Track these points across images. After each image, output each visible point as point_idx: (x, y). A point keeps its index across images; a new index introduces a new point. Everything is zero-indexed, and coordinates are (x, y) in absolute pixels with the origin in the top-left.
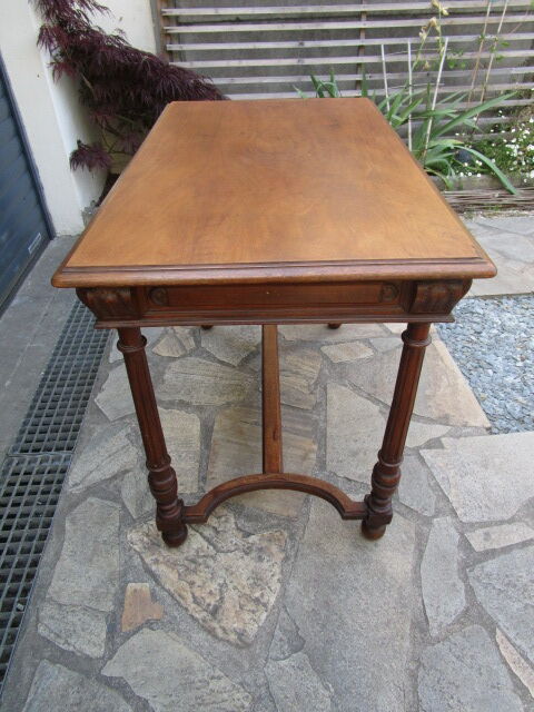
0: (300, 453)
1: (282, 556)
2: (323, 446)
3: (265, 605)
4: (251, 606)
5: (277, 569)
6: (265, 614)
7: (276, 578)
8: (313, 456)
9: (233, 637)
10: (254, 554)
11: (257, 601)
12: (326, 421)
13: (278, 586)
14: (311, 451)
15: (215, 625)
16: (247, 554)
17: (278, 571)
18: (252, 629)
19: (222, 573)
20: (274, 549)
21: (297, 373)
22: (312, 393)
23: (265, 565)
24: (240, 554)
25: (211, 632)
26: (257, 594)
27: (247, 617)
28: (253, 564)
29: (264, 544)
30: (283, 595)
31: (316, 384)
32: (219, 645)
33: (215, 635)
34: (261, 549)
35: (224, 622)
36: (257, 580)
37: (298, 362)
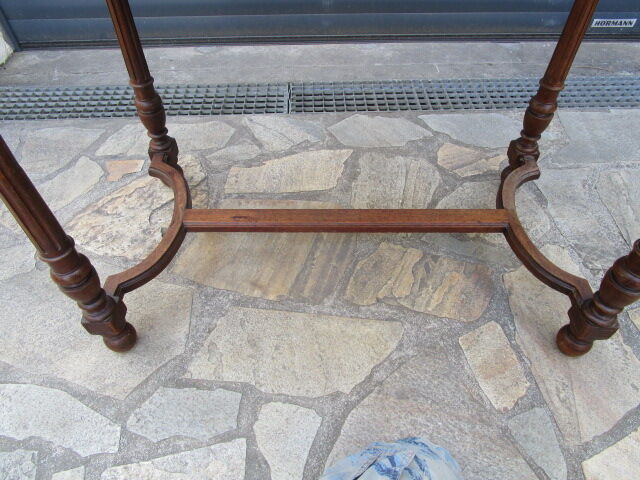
0: (264, 281)
1: (130, 257)
2: (272, 306)
4: (91, 233)
5: (118, 252)
7: (109, 252)
8: (257, 293)
9: (71, 224)
10: (141, 236)
11: (95, 238)
12: (320, 314)
13: (101, 253)
14: (265, 292)
15: (89, 212)
16: (144, 231)
17: (115, 253)
19: (132, 213)
21: (423, 284)
22: (378, 300)
23: (125, 244)
24: (145, 227)
25: (84, 210)
26: (100, 238)
27: (83, 231)
28: (130, 235)
29: (147, 244)
31: (401, 308)
32: (70, 216)
33: (80, 212)
34: (144, 241)
35: (86, 217)
36: (113, 238)
37: (451, 287)
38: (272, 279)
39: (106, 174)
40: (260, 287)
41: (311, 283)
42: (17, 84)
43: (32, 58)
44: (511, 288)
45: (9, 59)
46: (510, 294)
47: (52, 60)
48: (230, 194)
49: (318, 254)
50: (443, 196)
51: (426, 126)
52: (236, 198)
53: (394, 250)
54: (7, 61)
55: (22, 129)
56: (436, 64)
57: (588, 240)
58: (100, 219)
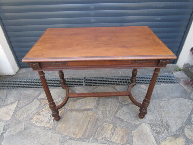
0: (76, 133)
1: (46, 127)
2: (78, 140)
3: (36, 123)
4: (37, 120)
5: (43, 126)
6: (34, 123)
7: (41, 125)
8: (75, 136)
9: (32, 117)
10: (48, 121)
11: (38, 121)
12: (89, 142)
13: (39, 126)
14: (76, 136)
15: (36, 114)
16: (49, 120)
17: (42, 126)
18: (32, 121)
19: (46, 115)
20: (48, 125)
22: (102, 138)
23: (45, 123)
24: (49, 118)
25: (35, 114)
26: (39, 122)
27: (35, 120)
28: (46, 121)
29: (50, 123)
30: (37, 126)
32: (32, 115)
33: (34, 114)
34: (49, 122)
35: (36, 116)
36: (42, 122)
37: (119, 135)
38: (78, 133)
39: (41, 104)
40: (76, 135)
41: (87, 134)
42: (20, 78)
43: (24, 70)
44: (133, 135)
45: (18, 71)
46: (133, 137)
47: (28, 71)
48: (69, 110)
49: (89, 126)
50: (119, 110)
51: (116, 90)
52: (71, 110)
53: (107, 124)
54: (18, 72)
55: (21, 91)
56: (120, 72)
57: (153, 122)
58: (39, 116)
